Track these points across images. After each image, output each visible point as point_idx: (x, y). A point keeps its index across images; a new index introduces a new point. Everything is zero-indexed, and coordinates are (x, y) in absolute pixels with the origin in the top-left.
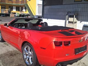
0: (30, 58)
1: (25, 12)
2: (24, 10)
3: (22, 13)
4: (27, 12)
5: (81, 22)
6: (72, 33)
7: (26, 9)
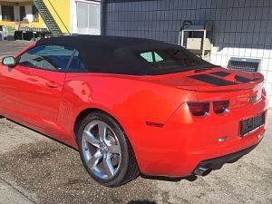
0: (108, 156)
1: (33, 23)
2: (29, 17)
3: (23, 25)
4: (41, 25)
5: (219, 50)
6: (225, 78)
7: (35, 12)
